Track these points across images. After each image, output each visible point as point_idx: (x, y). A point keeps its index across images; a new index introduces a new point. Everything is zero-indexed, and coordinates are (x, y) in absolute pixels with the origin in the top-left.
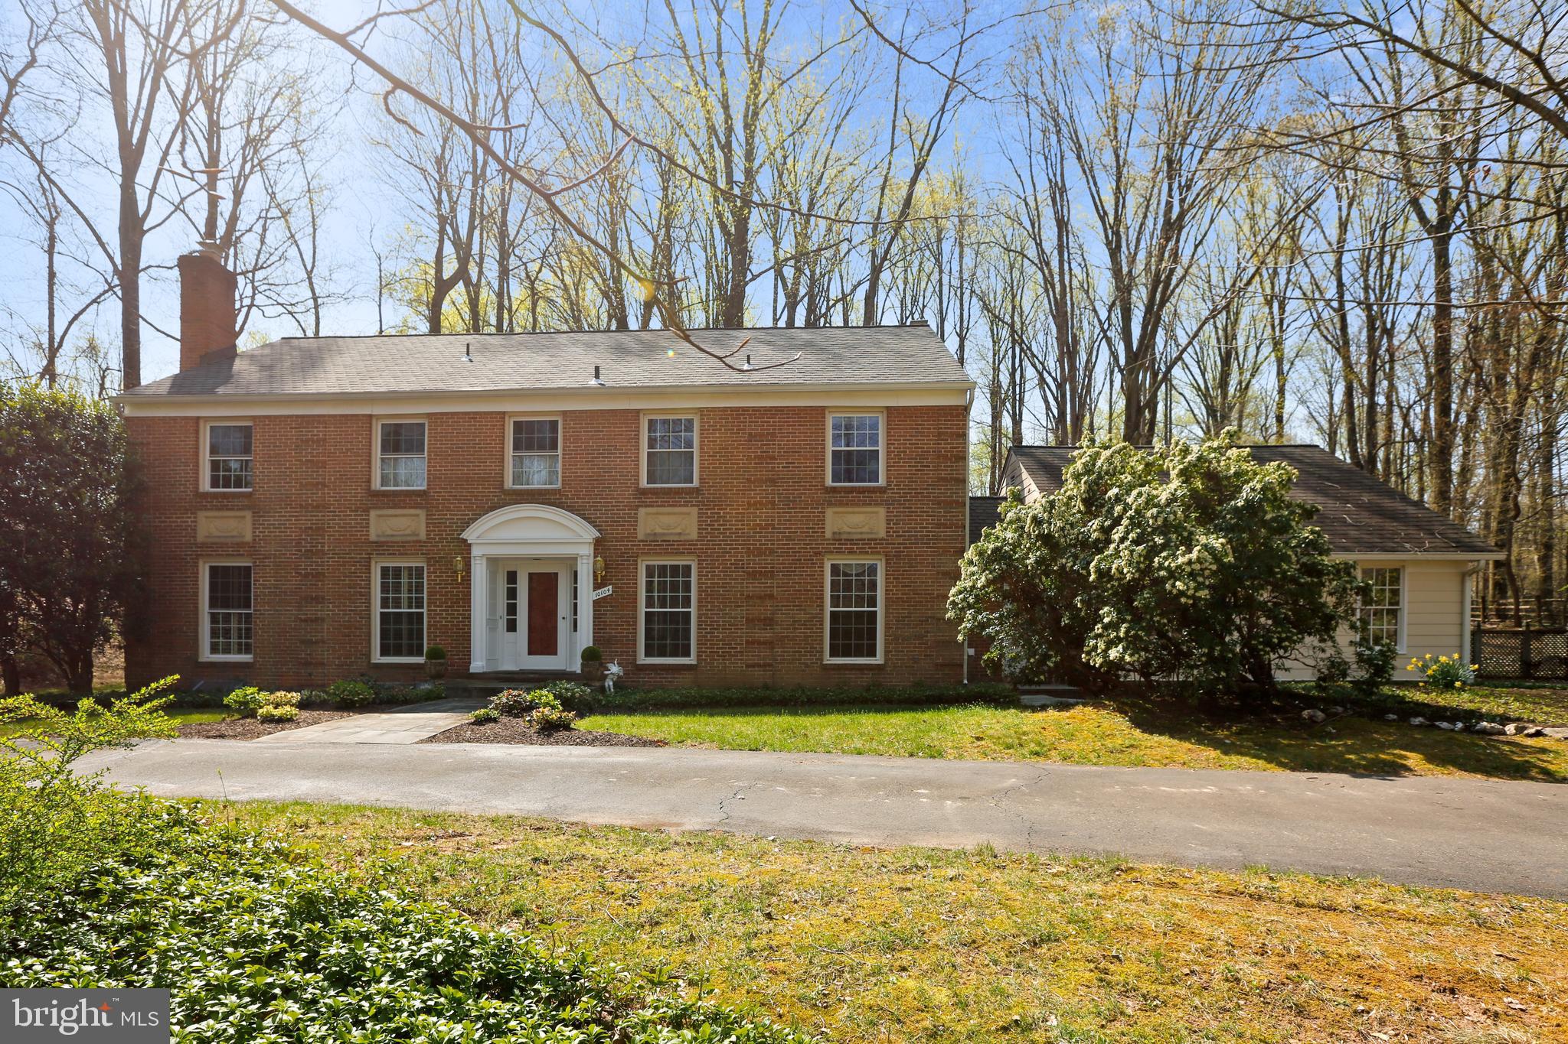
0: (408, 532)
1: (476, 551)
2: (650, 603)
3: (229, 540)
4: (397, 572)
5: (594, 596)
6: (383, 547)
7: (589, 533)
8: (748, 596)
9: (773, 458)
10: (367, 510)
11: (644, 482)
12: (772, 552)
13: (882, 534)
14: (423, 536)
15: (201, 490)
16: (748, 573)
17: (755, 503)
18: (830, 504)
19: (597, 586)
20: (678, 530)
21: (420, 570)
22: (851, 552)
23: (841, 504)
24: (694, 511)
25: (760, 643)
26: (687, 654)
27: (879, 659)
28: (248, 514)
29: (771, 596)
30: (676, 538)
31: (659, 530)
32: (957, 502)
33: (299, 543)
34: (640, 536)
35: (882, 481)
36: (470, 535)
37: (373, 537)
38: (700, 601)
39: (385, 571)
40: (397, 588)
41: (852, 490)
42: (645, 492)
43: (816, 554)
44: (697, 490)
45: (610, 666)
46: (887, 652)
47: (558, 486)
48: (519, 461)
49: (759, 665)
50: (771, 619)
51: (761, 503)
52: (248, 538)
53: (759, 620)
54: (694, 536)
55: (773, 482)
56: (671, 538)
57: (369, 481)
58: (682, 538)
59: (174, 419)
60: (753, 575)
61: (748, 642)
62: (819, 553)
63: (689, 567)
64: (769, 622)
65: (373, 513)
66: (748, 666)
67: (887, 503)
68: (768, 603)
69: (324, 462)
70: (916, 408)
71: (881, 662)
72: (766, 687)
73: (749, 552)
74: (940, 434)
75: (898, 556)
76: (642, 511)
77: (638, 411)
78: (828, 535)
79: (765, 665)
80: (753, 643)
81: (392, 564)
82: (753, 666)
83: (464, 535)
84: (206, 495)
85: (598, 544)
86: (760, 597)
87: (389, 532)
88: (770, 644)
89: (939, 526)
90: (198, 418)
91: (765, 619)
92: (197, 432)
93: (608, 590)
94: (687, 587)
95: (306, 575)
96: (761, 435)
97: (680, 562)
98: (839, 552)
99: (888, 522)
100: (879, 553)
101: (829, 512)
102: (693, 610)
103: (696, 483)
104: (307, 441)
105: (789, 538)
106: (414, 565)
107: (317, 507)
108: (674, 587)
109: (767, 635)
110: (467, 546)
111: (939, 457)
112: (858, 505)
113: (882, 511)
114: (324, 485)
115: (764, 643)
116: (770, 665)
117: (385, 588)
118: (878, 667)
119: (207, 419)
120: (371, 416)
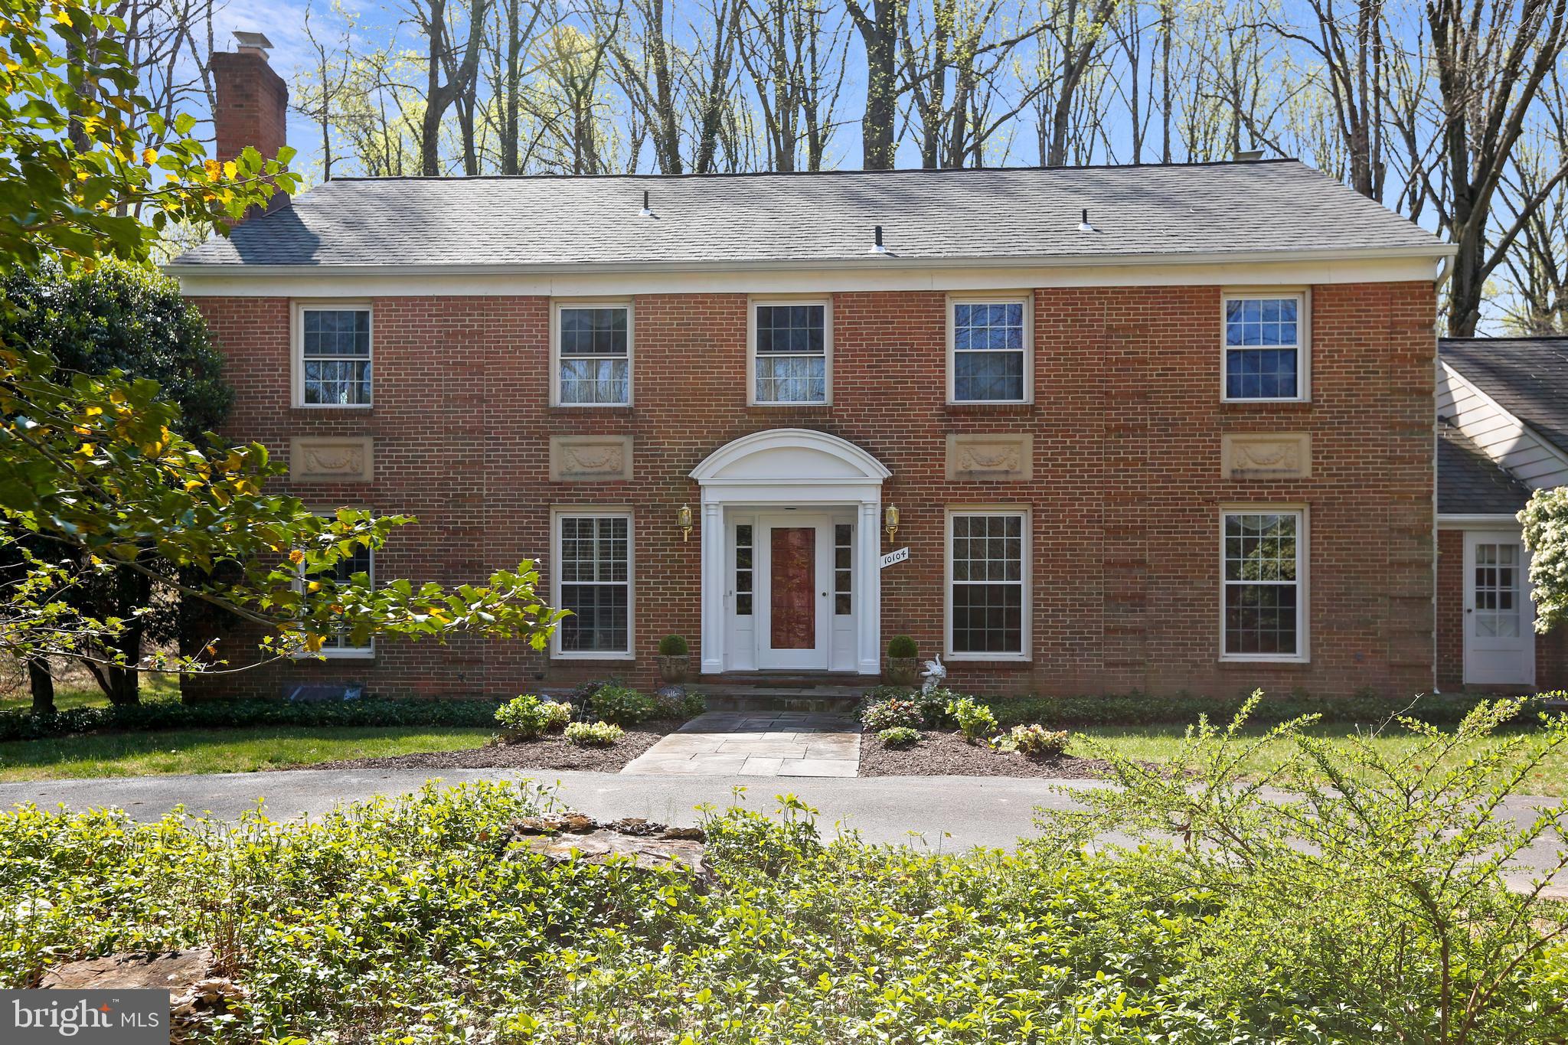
0: (607, 468)
1: (708, 497)
2: (959, 573)
3: (339, 480)
4: (586, 525)
5: (882, 562)
6: (565, 491)
7: (877, 472)
8: (1108, 563)
9: (1144, 362)
10: (545, 437)
11: (951, 398)
12: (1143, 498)
13: (1306, 472)
14: (629, 475)
15: (294, 406)
16: (1108, 530)
17: (1118, 428)
18: (1229, 429)
19: (887, 547)
20: (1004, 467)
21: (621, 524)
22: (1260, 499)
23: (1244, 429)
24: (1029, 439)
25: (1124, 631)
26: (1017, 648)
27: (1301, 655)
28: (368, 442)
29: (1142, 563)
30: (1002, 478)
31: (975, 467)
32: (1421, 425)
33: (444, 484)
34: (949, 476)
35: (1303, 394)
36: (702, 473)
37: (554, 476)
38: (1036, 569)
39: (568, 524)
40: (586, 549)
41: (1261, 408)
42: (954, 411)
43: (1207, 501)
44: (1032, 410)
45: (929, 664)
46: (1314, 646)
47: (828, 400)
48: (767, 367)
49: (1125, 664)
50: (1142, 597)
51: (1125, 428)
52: (368, 476)
53: (1125, 598)
54: (1028, 475)
55: (1143, 396)
56: (994, 478)
57: (547, 394)
58: (1011, 478)
59: (254, 300)
60: (1114, 532)
61: (1108, 630)
62: (1212, 501)
63: (1017, 521)
64: (1138, 601)
65: (554, 442)
66: (1108, 665)
67: (1314, 428)
68: (1137, 572)
69: (480, 366)
70: (1356, 286)
71: (1306, 660)
72: (1136, 695)
73: (1108, 498)
74: (1393, 325)
75: (1329, 504)
76: (952, 439)
77: (943, 294)
78: (1225, 473)
79: (1133, 664)
80: (1115, 631)
81: (579, 514)
82: (1115, 664)
83: (694, 474)
84: (301, 413)
85: (889, 488)
86: (1124, 565)
87: (578, 469)
88: (1140, 632)
89: (1392, 460)
90: (289, 299)
91: (1133, 597)
92: (287, 319)
93: (902, 554)
94: (1015, 550)
95: (456, 532)
96: (1125, 328)
97: (1005, 512)
98: (1242, 498)
99: (1315, 454)
100: (1301, 500)
101: (1227, 439)
102: (1025, 582)
103: (1028, 397)
104: (455, 334)
105: (1168, 479)
106: (612, 516)
107: (472, 431)
108: (996, 548)
109: (1137, 619)
110: (696, 487)
111: (1392, 358)
112: (1270, 430)
113: (1305, 439)
114: (481, 399)
115: (1134, 631)
116: (1141, 664)
117: (568, 550)
118: (1302, 667)
119: (301, 301)
120: (548, 298)
